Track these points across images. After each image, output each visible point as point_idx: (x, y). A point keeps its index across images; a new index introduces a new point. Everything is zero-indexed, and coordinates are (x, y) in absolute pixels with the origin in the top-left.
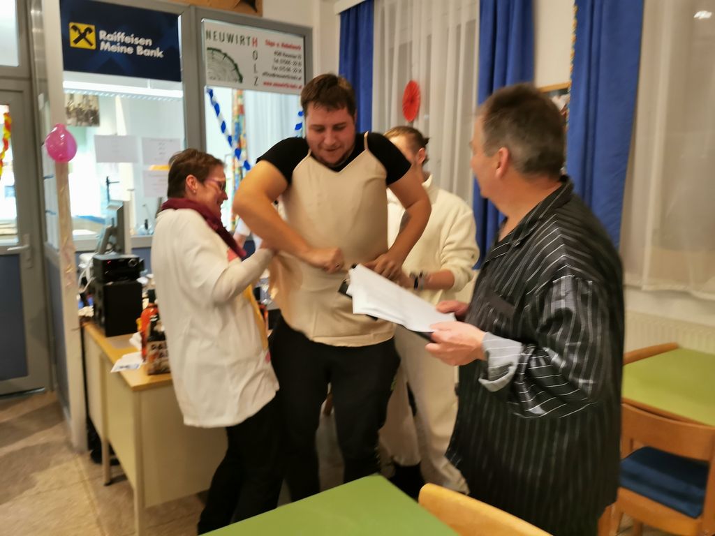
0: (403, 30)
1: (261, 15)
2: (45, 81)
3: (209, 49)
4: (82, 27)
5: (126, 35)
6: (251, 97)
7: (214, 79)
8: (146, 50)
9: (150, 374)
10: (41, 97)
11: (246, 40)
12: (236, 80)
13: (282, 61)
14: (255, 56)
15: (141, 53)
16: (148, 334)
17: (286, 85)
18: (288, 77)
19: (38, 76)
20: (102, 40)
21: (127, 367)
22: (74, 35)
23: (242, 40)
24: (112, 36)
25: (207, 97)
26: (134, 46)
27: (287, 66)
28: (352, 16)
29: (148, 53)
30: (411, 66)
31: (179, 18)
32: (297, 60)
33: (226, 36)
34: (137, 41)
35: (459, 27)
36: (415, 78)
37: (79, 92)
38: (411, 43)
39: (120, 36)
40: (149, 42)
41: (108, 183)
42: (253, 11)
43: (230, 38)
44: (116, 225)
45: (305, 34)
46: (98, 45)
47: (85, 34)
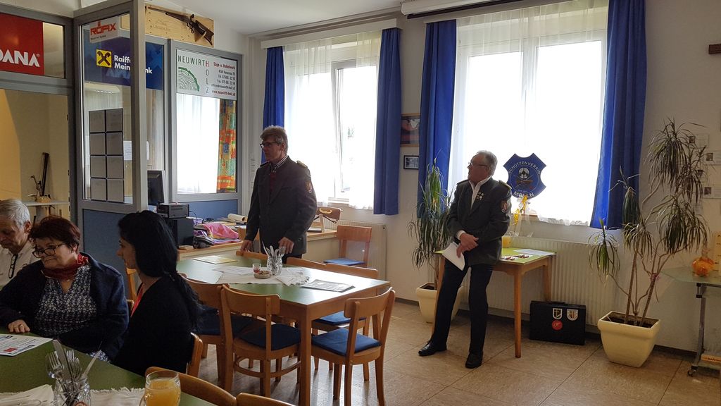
1: (212, 47)
3: (179, 68)
4: (104, 53)
7: (182, 89)
12: (195, 89)
13: (224, 77)
14: (207, 73)
17: (226, 93)
18: (227, 87)
20: (116, 62)
22: (99, 58)
23: (200, 63)
24: (122, 59)
27: (226, 80)
32: (233, 76)
33: (190, 60)
39: (127, 59)
42: (209, 44)
43: (193, 61)
45: (238, 59)
46: (113, 65)
47: (106, 57)
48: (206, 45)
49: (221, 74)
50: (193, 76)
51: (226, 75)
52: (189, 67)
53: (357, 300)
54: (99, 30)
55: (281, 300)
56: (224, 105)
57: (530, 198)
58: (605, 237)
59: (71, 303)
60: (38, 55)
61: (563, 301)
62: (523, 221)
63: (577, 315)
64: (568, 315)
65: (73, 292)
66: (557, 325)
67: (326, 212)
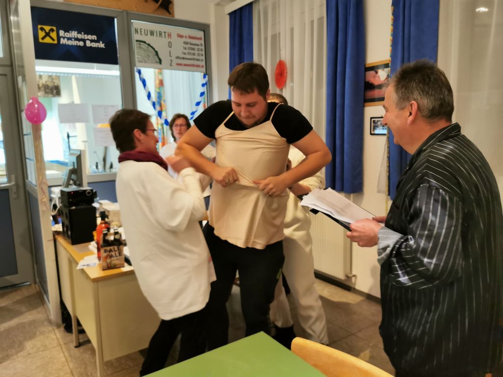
0: (274, 25)
1: (173, 16)
2: (23, 67)
3: (137, 41)
4: (47, 28)
5: (78, 33)
6: (168, 74)
7: (142, 62)
8: (93, 43)
9: (104, 270)
10: (20, 79)
11: (163, 34)
12: (157, 62)
13: (190, 48)
14: (170, 45)
15: (90, 46)
16: (101, 242)
17: (193, 65)
18: (194, 59)
19: (17, 63)
20: (62, 37)
21: (88, 265)
22: (41, 34)
23: (160, 34)
24: (68, 34)
25: (137, 75)
26: (84, 41)
27: (192, 52)
28: (238, 15)
29: (94, 45)
30: (280, 50)
31: (116, 20)
32: (200, 47)
33: (149, 31)
34: (86, 37)
35: (312, 22)
36: (283, 59)
37: (46, 74)
38: (279, 34)
39: (74, 34)
40: (94, 37)
41: (68, 137)
42: (168, 14)
43: (152, 33)
44: (76, 167)
45: (204, 28)
46: (59, 41)
47: (49, 33)
48: (166, 16)
49: (186, 46)
50: (154, 49)
51: (192, 46)
52: (148, 39)
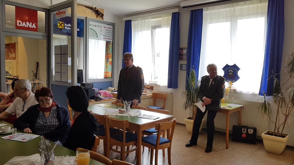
1: (103, 20)
3: (90, 29)
4: (61, 22)
7: (91, 37)
12: (96, 37)
14: (101, 30)
17: (108, 39)
18: (109, 36)
22: (59, 25)
23: (98, 26)
24: (67, 25)
27: (108, 33)
32: (111, 32)
43: (95, 26)
45: (113, 25)
46: (64, 27)
47: (61, 24)
48: (101, 19)
49: (106, 31)
50: (96, 32)
51: (109, 31)
52: (94, 28)
53: (160, 123)
54: (59, 14)
55: (130, 122)
56: (107, 43)
57: (233, 82)
58: (265, 99)
59: (49, 121)
60: (35, 24)
61: (246, 126)
62: (230, 92)
63: (252, 132)
64: (249, 131)
65: (50, 117)
66: (244, 136)
67: (148, 87)
